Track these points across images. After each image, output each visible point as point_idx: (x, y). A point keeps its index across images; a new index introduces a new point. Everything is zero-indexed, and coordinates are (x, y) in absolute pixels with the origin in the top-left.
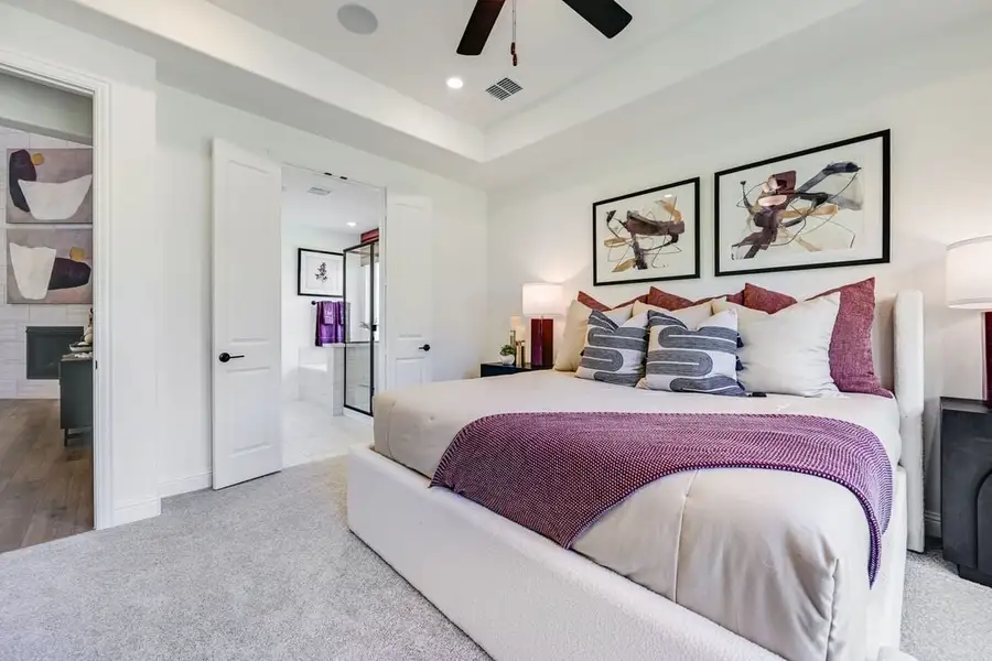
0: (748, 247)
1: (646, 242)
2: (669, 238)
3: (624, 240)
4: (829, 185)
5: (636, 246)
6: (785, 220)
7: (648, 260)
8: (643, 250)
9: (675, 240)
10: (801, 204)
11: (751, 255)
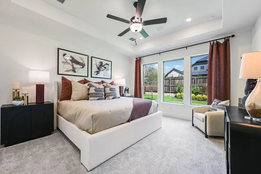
0: (96, 73)
1: (76, 66)
2: (82, 67)
3: (69, 63)
4: (106, 66)
5: (73, 66)
6: (101, 70)
7: (76, 70)
8: (75, 68)
9: (83, 67)
10: (103, 68)
11: (97, 74)
